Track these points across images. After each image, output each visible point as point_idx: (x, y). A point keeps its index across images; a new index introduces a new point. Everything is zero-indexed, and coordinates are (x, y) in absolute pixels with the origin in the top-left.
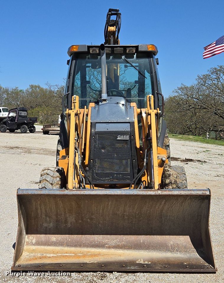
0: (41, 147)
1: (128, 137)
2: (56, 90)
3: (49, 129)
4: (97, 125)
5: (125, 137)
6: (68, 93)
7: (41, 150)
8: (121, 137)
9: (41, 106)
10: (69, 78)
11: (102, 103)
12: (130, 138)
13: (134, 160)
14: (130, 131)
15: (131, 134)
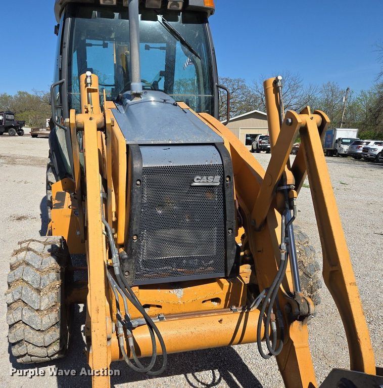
0: (28, 155)
1: (218, 178)
2: (42, 96)
3: (37, 132)
4: (142, 149)
5: (212, 180)
6: (61, 81)
7: (28, 158)
8: (202, 181)
9: (29, 110)
10: (61, 53)
11: (133, 101)
12: (223, 180)
13: (230, 231)
14: (223, 164)
15: (223, 171)
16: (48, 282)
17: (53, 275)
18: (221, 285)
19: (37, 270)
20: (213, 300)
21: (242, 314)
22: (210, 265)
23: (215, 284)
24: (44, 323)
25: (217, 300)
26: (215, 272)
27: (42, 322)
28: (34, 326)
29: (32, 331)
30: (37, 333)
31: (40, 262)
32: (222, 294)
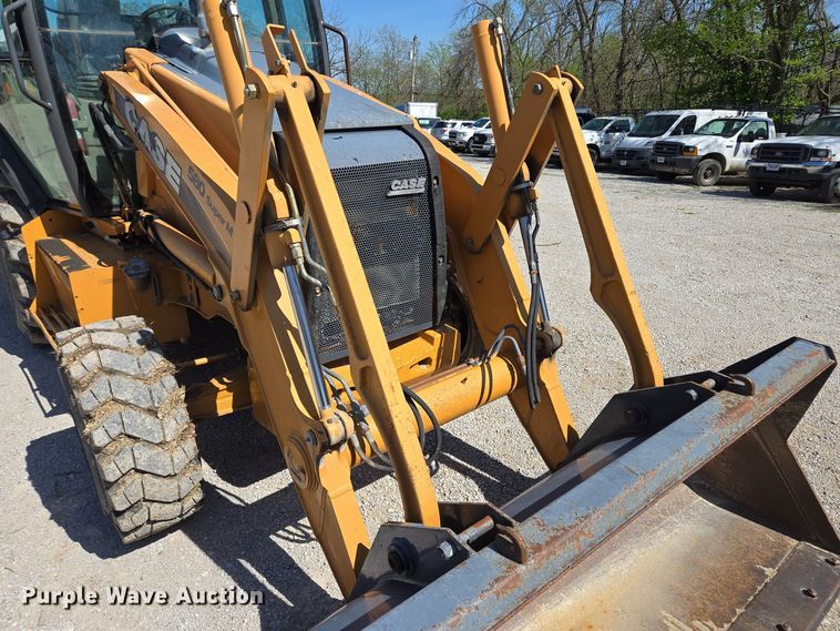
1: (423, 180)
5: (414, 185)
6: (19, 4)
8: (401, 187)
12: (429, 185)
13: (441, 260)
14: (426, 159)
15: (429, 170)
16: (166, 394)
17: (171, 381)
18: (430, 340)
19: (136, 378)
20: (420, 363)
21: (482, 366)
22: (409, 316)
23: (419, 340)
24: (176, 461)
25: (426, 361)
26: (414, 323)
27: (172, 460)
28: (159, 472)
29: (157, 481)
30: (166, 480)
31: (136, 362)
32: (432, 351)
